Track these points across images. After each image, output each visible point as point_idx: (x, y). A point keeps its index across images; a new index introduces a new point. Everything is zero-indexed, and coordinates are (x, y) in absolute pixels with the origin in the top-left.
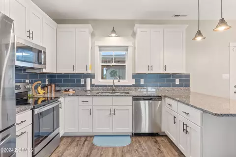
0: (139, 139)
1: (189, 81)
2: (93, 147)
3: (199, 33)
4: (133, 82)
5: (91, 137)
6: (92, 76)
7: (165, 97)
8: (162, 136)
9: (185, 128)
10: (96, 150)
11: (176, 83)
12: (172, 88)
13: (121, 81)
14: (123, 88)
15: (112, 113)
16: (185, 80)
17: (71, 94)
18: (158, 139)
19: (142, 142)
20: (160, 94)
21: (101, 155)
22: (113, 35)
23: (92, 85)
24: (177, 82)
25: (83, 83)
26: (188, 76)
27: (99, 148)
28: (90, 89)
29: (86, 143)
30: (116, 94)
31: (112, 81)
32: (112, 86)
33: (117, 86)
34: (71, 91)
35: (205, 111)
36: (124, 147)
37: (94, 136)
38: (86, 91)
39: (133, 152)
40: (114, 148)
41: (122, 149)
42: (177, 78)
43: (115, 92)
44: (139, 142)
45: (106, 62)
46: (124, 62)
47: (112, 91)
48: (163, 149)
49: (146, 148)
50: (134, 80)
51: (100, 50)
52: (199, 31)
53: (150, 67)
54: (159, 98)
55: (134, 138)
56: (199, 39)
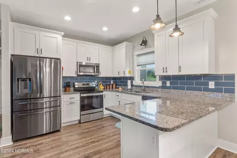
1: (233, 84)
4: (160, 84)
11: (210, 87)
12: (203, 92)
24: (212, 85)
26: (231, 77)
28: (130, 88)
34: (120, 88)
42: (212, 80)
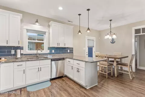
0: (54, 81)
1: (73, 51)
2: (29, 93)
3: (80, 31)
4: (48, 51)
5: (24, 88)
6: (21, 48)
7: (66, 58)
8: (65, 77)
9: (78, 70)
10: (32, 94)
11: (68, 52)
13: (43, 51)
14: (43, 55)
15: (40, 70)
16: (71, 50)
17: (4, 62)
18: (63, 78)
19: (57, 82)
20: (64, 57)
21: (37, 95)
22: (37, 24)
23: (21, 54)
25: (14, 53)
26: (72, 48)
27: (34, 92)
28: (20, 57)
29: (22, 92)
30: (39, 59)
31: (36, 51)
32: (36, 54)
33: (40, 54)
34: (3, 59)
35: (86, 62)
36: (49, 87)
37: (26, 87)
38: (17, 59)
39: (55, 88)
40: (44, 89)
41: (48, 88)
43: (39, 58)
44: (55, 82)
45: (31, 39)
46: (43, 40)
47: (37, 57)
48: (67, 82)
49: (60, 84)
50: (49, 50)
51: (27, 32)
52: (80, 30)
53: (58, 44)
54: (63, 59)
55: (52, 81)
56: (80, 33)
